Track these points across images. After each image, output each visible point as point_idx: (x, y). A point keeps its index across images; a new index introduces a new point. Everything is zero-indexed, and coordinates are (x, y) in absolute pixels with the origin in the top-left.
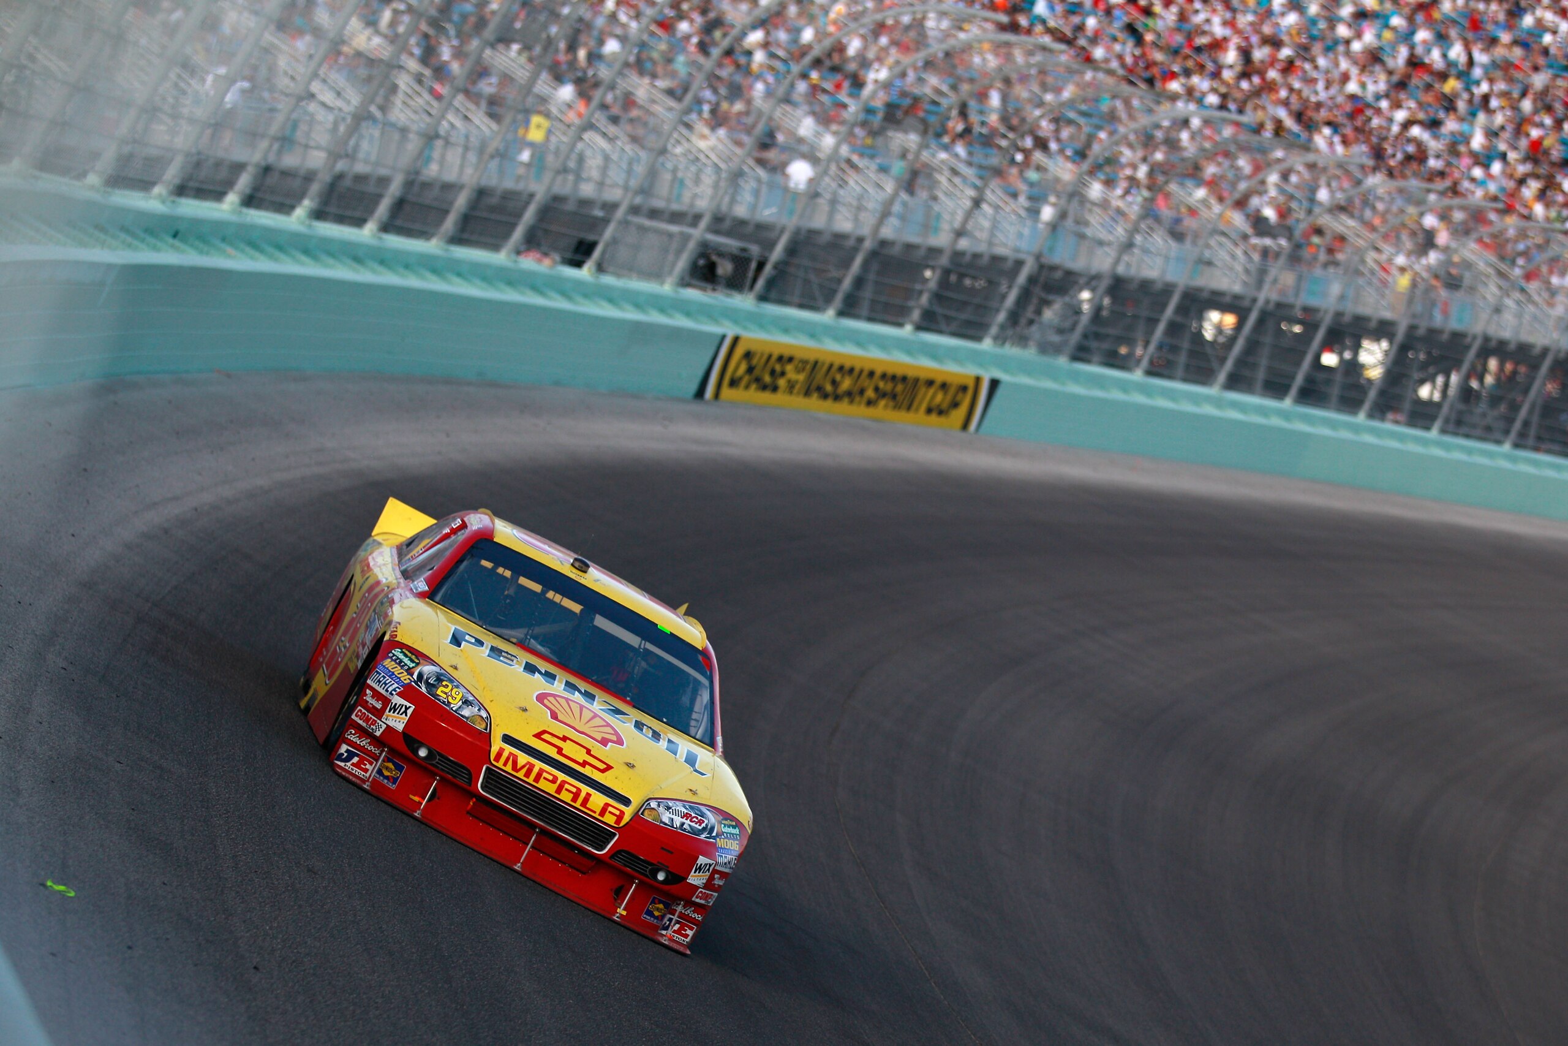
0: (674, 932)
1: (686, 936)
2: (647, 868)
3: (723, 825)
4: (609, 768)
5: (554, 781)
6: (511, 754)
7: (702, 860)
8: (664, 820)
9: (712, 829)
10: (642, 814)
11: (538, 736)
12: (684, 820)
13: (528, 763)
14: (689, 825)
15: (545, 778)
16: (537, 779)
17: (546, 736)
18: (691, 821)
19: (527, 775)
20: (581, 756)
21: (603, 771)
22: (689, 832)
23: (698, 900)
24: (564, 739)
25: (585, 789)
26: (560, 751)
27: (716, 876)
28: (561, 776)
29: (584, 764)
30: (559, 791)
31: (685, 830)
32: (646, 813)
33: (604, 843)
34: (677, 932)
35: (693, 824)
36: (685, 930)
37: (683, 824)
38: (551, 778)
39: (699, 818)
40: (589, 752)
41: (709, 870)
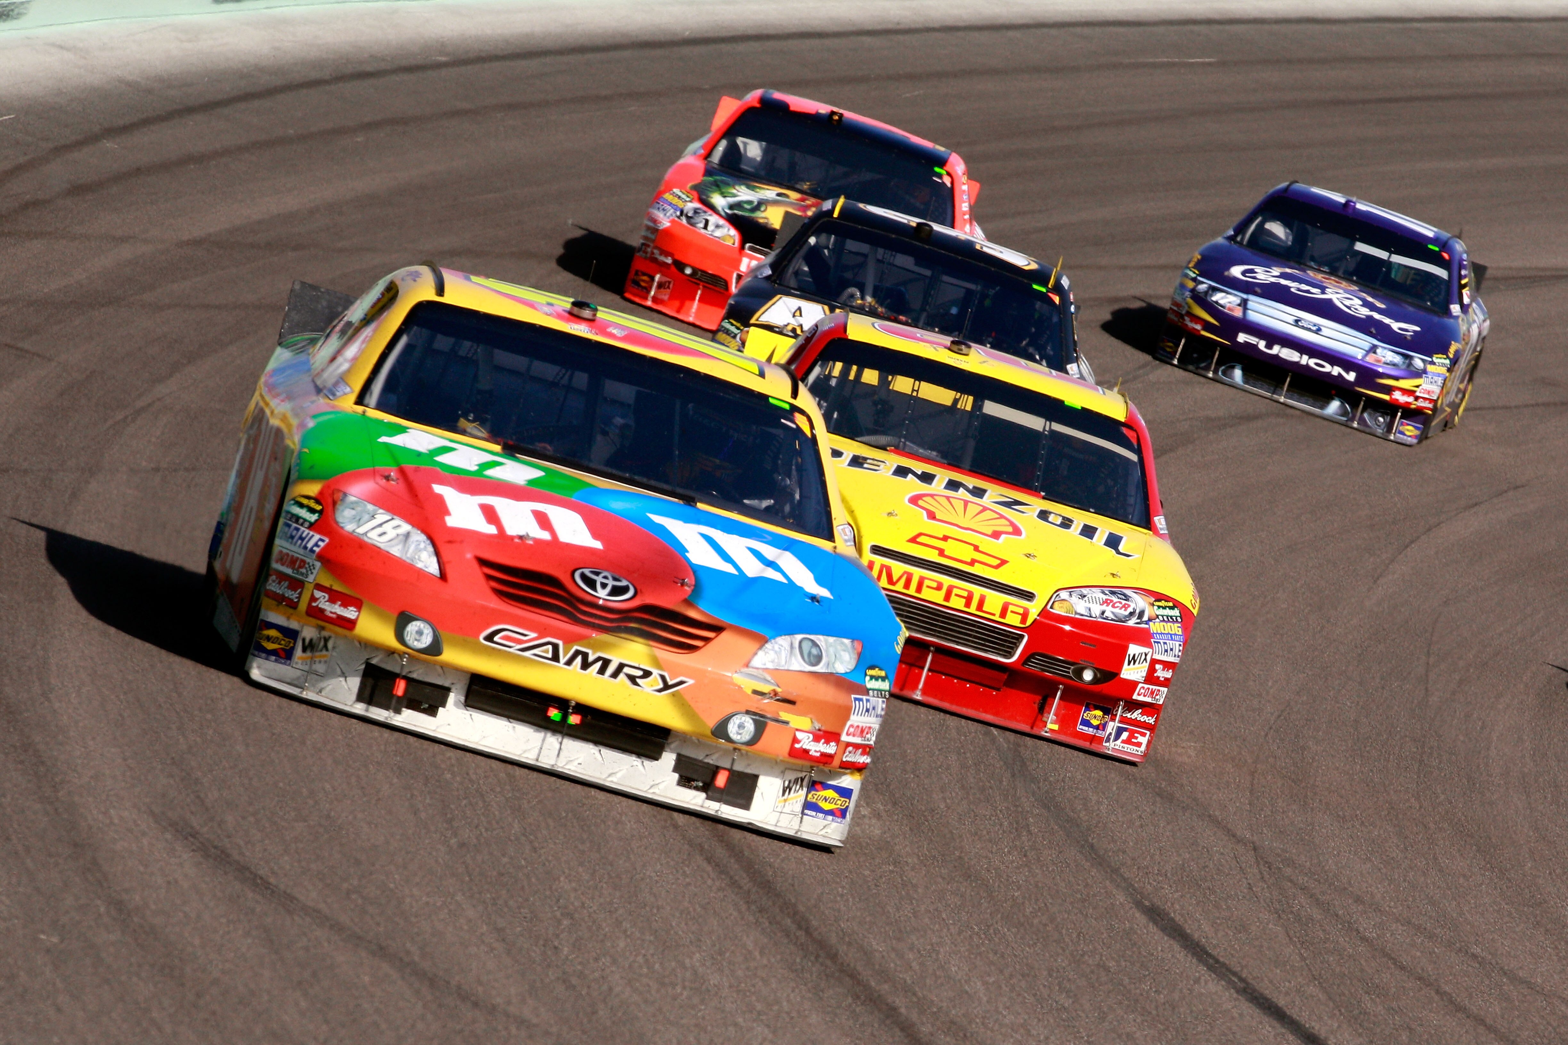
0: (1123, 742)
1: (1139, 745)
2: (1069, 668)
3: (1156, 607)
4: (1004, 562)
5: (939, 587)
6: (883, 566)
7: (1134, 649)
8: (1078, 611)
9: (1141, 614)
10: (1051, 608)
11: (913, 540)
12: (1104, 607)
13: (905, 572)
14: (1113, 613)
15: (928, 587)
16: (919, 589)
17: (921, 539)
18: (1113, 606)
19: (907, 585)
20: (968, 554)
21: (997, 567)
22: (1112, 620)
23: (1141, 698)
24: (945, 538)
25: (978, 591)
26: (941, 552)
27: (1158, 667)
28: (947, 581)
29: (972, 563)
30: (947, 598)
31: (1106, 618)
32: (1056, 605)
33: (1012, 648)
34: (1128, 741)
35: (1116, 610)
36: (1136, 738)
37: (1103, 613)
38: (935, 585)
39: (1124, 602)
40: (976, 548)
41: (1145, 659)
